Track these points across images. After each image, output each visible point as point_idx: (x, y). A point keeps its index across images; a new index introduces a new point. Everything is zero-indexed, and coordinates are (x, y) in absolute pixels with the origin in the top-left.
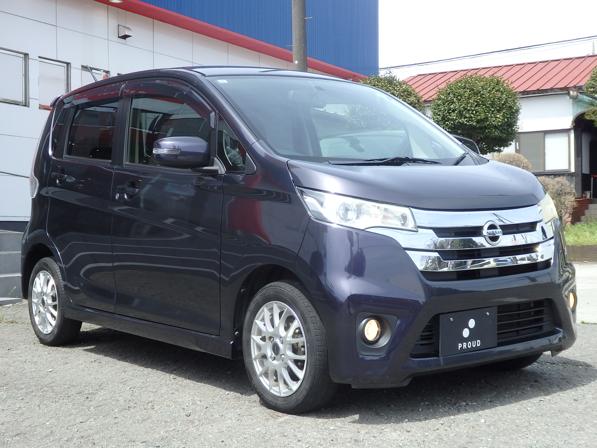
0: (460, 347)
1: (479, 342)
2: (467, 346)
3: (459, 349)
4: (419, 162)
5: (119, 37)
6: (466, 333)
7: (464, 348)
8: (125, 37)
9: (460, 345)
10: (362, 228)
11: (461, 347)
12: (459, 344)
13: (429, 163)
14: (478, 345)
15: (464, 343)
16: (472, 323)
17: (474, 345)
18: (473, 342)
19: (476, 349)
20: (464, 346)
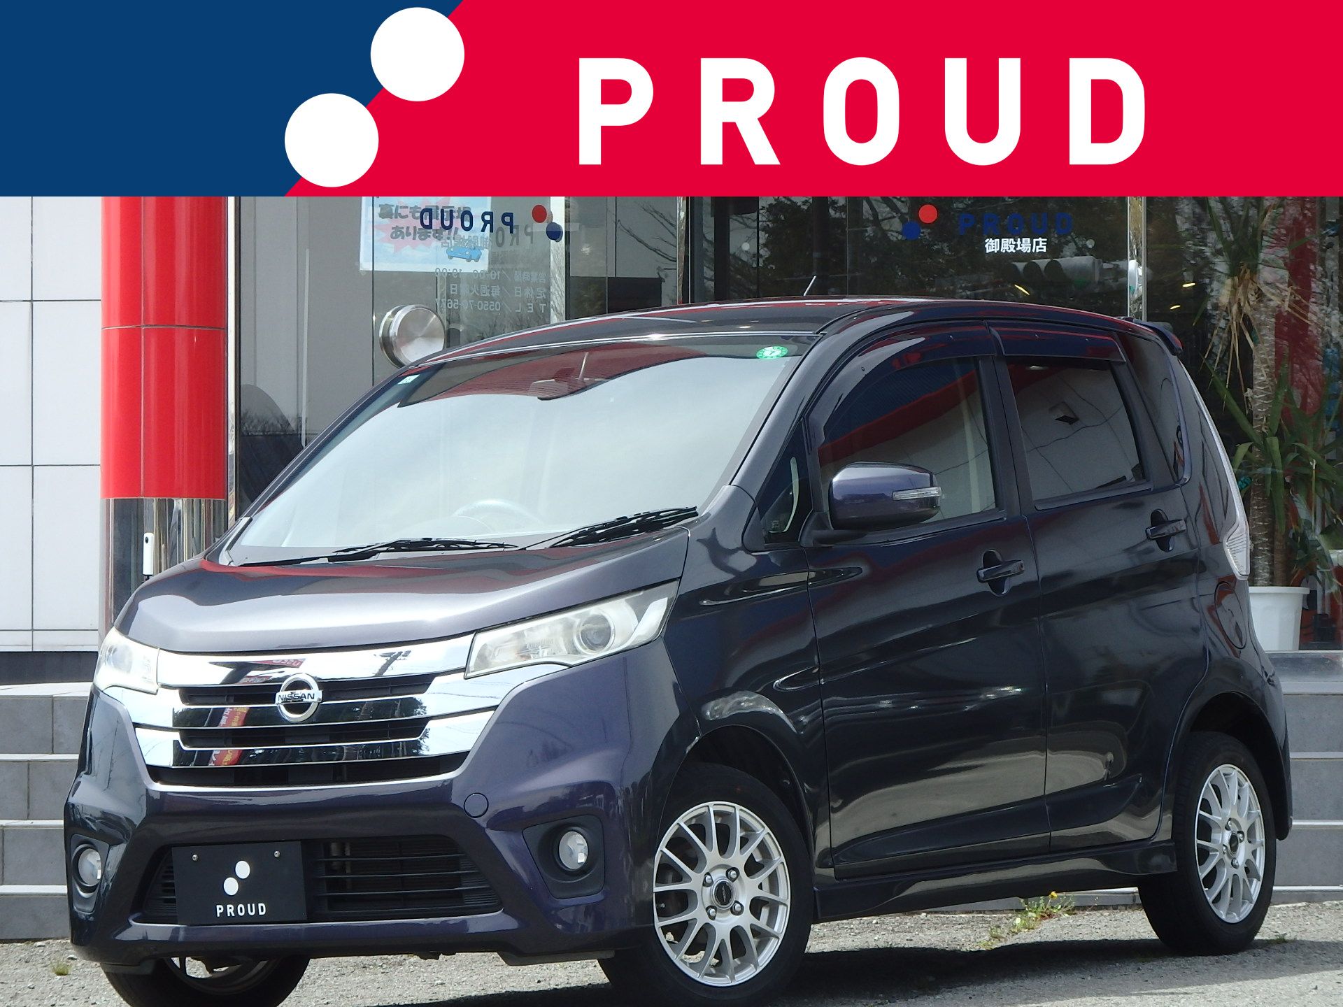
0: (219, 912)
1: (262, 907)
2: (236, 911)
3: (218, 915)
6: (231, 886)
7: (229, 915)
9: (220, 909)
11: (222, 911)
12: (218, 907)
14: (261, 913)
15: (228, 906)
16: (243, 869)
17: (252, 911)
18: (249, 905)
19: (257, 919)
20: (229, 911)
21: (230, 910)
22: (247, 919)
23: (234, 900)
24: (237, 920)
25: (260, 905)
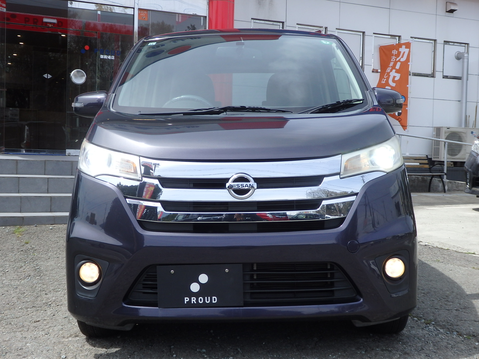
0: (186, 301)
2: (197, 301)
3: (186, 303)
4: (261, 111)
5: (447, 12)
6: (195, 287)
7: (192, 303)
8: (452, 11)
10: (93, 175)
12: (186, 298)
13: (275, 111)
14: (213, 302)
15: (192, 298)
16: (204, 278)
19: (211, 305)
20: (192, 300)
21: (194, 300)
22: (204, 305)
23: (196, 295)
24: (197, 305)
25: (213, 297)
